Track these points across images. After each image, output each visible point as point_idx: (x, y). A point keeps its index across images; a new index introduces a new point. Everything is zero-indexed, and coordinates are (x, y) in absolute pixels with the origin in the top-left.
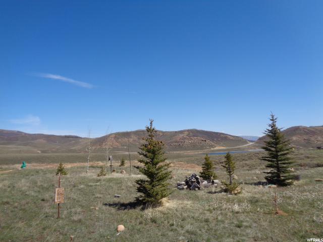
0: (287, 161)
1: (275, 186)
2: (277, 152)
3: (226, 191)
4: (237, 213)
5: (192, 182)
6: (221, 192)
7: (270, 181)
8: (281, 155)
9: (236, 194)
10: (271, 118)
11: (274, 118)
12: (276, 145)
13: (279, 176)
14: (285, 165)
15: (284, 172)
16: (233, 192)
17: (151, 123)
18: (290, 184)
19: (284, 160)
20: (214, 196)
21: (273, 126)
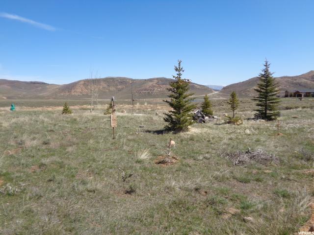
0: (274, 101)
1: (264, 120)
2: (267, 93)
3: (229, 123)
4: (249, 135)
5: (199, 117)
6: (225, 123)
8: (270, 96)
9: (238, 125)
10: (265, 64)
11: (268, 64)
13: (266, 113)
14: (271, 104)
15: (271, 110)
16: (236, 124)
17: (179, 64)
18: (275, 119)
19: (272, 100)
21: (266, 71)
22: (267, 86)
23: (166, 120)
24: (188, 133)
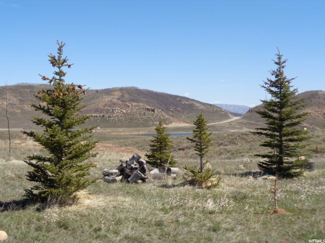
0: (295, 137)
1: (274, 178)
2: (282, 120)
3: (192, 183)
4: (211, 213)
5: (132, 169)
6: (183, 184)
7: (266, 170)
8: (288, 125)
9: (209, 188)
10: (277, 61)
11: (282, 60)
12: (281, 108)
13: (281, 162)
14: (292, 144)
15: (289, 155)
16: (204, 185)
17: (60, 49)
18: (297, 175)
19: (292, 134)
20: (172, 190)
21: (279, 74)
22: (281, 105)
23: (32, 177)
24: (73, 208)
